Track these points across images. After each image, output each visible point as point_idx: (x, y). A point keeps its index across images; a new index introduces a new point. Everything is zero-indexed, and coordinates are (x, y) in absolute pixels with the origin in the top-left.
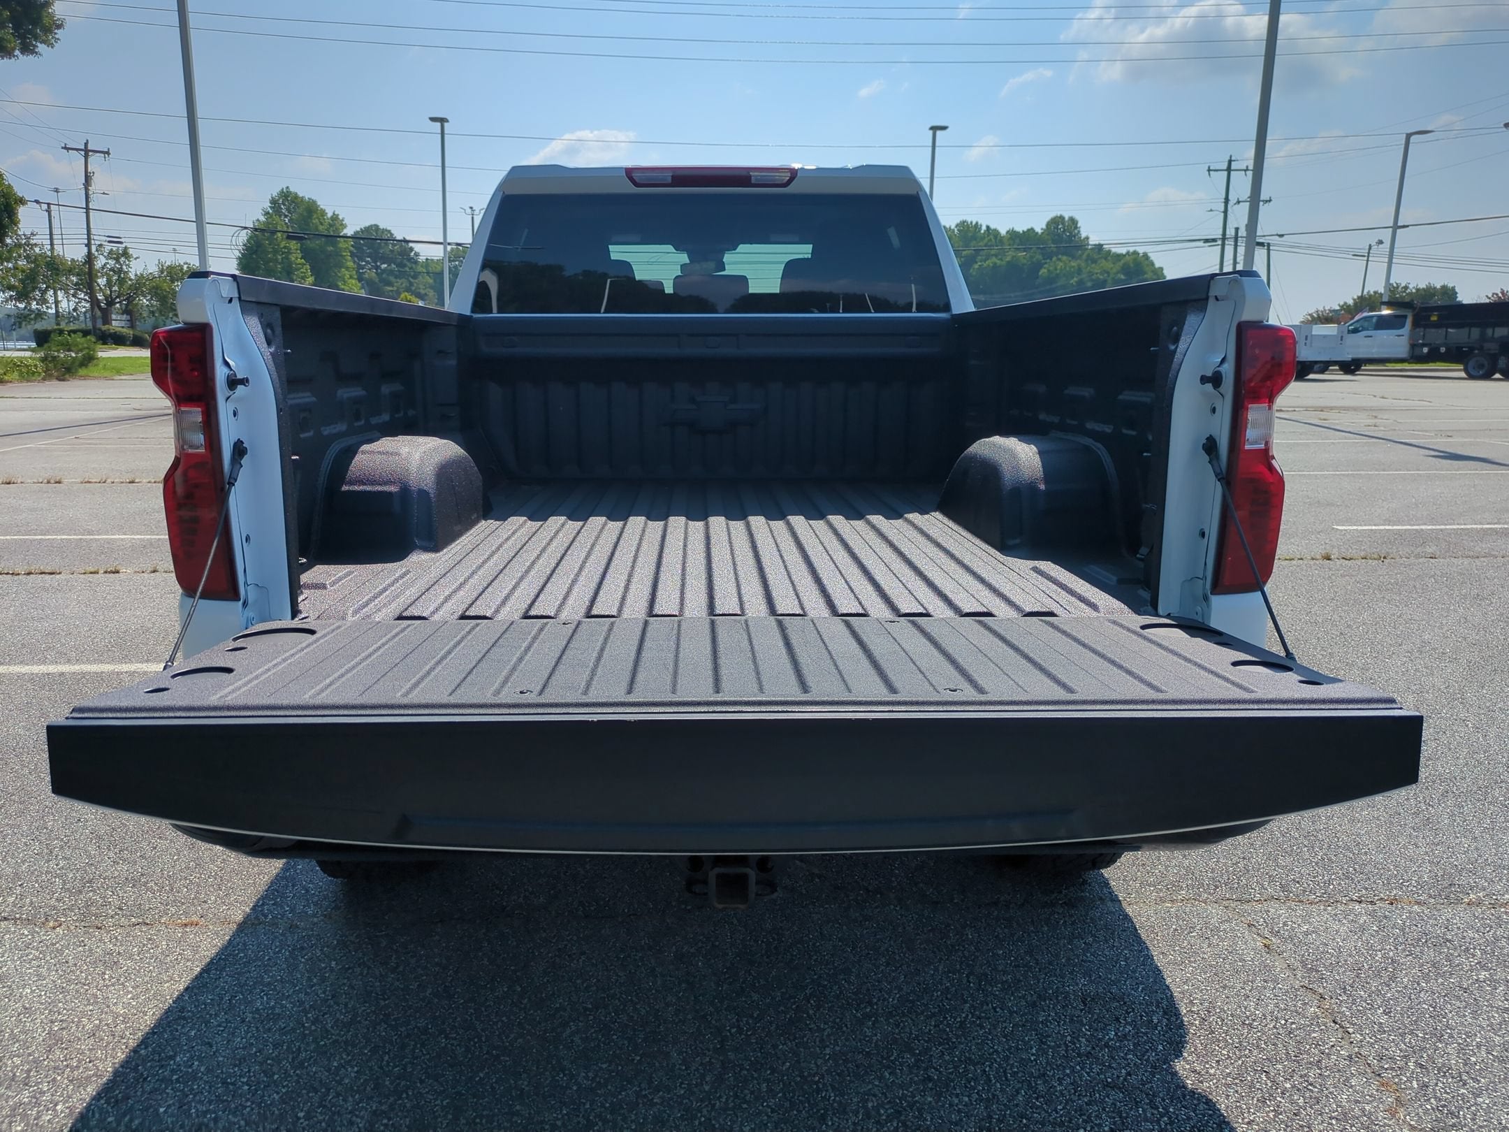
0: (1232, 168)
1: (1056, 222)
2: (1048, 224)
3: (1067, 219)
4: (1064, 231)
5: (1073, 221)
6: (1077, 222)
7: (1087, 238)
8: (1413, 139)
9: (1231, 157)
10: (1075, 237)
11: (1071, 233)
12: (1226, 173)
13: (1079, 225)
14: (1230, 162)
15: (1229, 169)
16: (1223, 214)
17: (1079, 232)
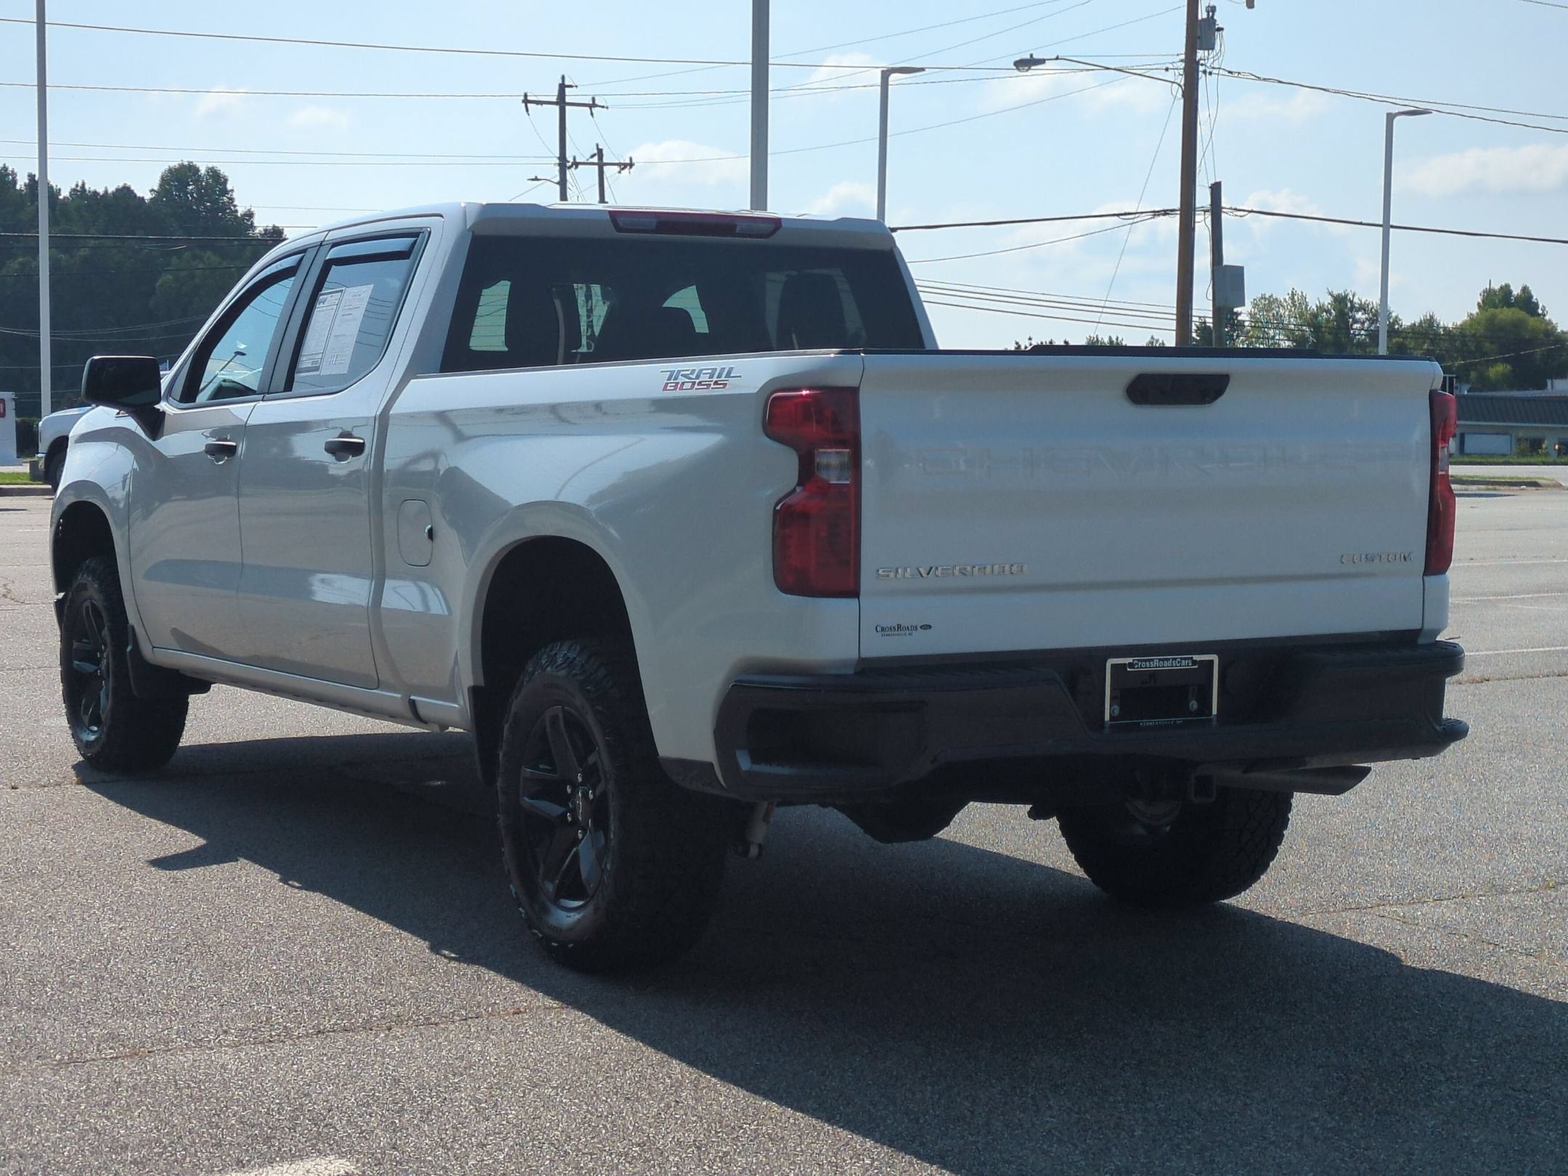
0: (568, 100)
1: (180, 177)
2: (164, 181)
3: (203, 171)
4: (201, 196)
5: (217, 180)
6: (226, 181)
7: (250, 215)
8: (893, 78)
9: (563, 78)
10: (223, 211)
11: (215, 202)
12: (557, 108)
13: (229, 187)
14: (562, 87)
15: (561, 102)
16: (558, 187)
17: (232, 199)
